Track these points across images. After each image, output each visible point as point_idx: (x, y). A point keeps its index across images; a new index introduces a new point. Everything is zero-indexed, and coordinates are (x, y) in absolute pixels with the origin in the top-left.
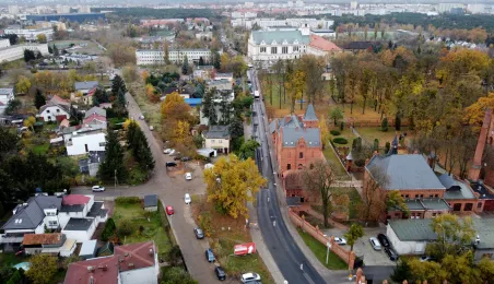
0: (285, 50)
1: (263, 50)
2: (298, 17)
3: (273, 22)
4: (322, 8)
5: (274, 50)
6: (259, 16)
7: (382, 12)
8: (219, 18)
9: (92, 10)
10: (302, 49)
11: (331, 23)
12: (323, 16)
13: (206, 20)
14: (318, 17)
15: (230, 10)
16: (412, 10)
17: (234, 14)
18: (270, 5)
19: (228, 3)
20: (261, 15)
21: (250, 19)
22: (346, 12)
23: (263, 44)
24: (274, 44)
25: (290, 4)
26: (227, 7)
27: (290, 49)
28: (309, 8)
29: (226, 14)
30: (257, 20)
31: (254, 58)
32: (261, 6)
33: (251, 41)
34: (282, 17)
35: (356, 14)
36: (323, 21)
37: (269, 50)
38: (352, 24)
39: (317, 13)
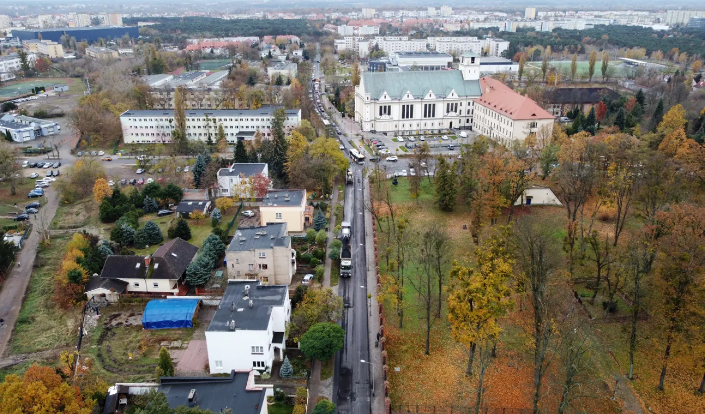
0: (429, 111)
1: (385, 110)
2: (446, 34)
3: (406, 44)
4: (482, 17)
5: (407, 112)
6: (382, 33)
7: (581, 26)
8: (318, 35)
9: (125, 21)
10: (464, 108)
11: (504, 46)
12: (486, 31)
13: (295, 38)
14: (479, 34)
15: (338, 22)
16: (623, 22)
17: (341, 30)
18: (401, 13)
19: (337, 10)
20: (387, 30)
21: (367, 37)
22: (521, 25)
23: (385, 100)
24: (408, 99)
25: (432, 11)
26: (334, 16)
27: (440, 109)
28: (461, 17)
29: (329, 28)
30: (379, 40)
31: (367, 127)
32: (387, 14)
33: (360, 90)
34: (420, 34)
35: (538, 29)
36: (489, 43)
37: (396, 111)
38: (540, 48)
39: (475, 26)
